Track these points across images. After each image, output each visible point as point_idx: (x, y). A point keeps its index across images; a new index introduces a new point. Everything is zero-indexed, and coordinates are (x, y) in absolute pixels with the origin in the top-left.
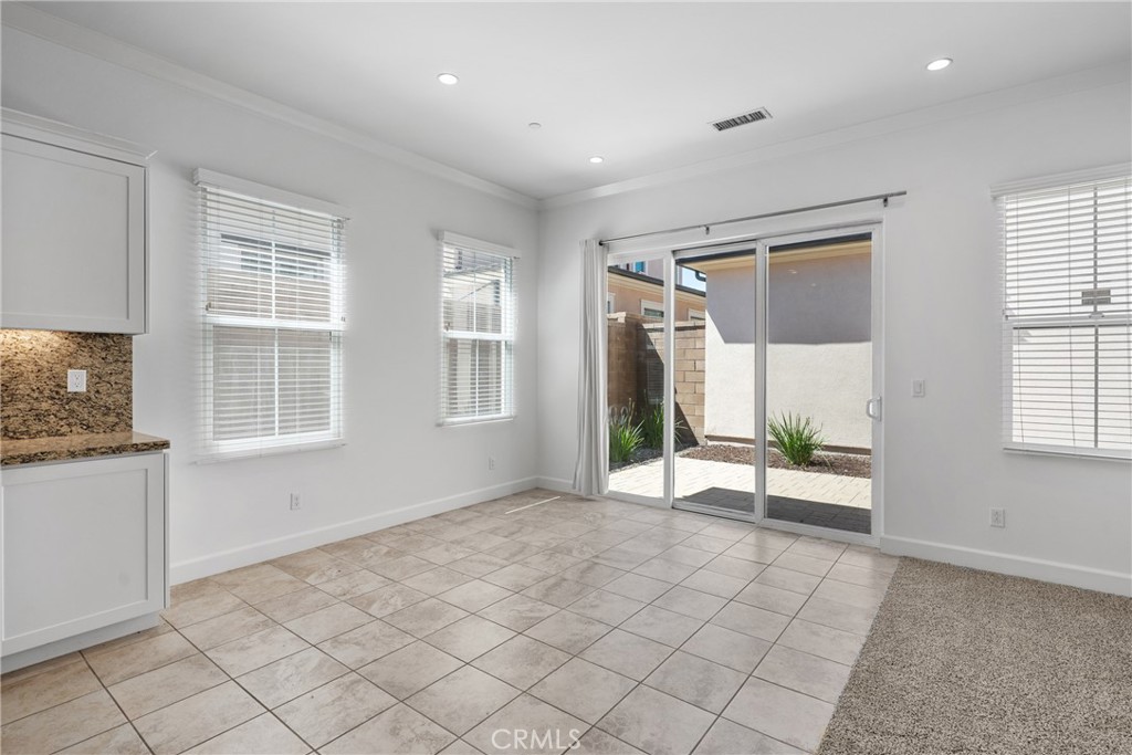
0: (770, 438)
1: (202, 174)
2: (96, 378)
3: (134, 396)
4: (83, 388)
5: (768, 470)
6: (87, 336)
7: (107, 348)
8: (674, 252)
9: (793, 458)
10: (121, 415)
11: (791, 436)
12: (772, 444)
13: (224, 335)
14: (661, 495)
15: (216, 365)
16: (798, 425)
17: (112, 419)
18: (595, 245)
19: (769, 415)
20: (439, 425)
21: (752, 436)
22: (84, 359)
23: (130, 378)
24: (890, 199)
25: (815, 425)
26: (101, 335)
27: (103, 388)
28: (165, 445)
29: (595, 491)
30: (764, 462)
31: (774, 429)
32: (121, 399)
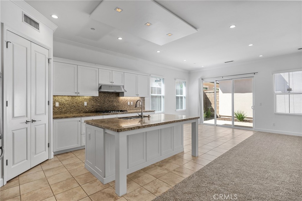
0: (235, 116)
5: (234, 122)
7: (143, 99)
8: (216, 81)
9: (240, 120)
11: (239, 115)
12: (235, 117)
13: (152, 97)
14: (214, 124)
16: (241, 112)
18: (201, 79)
19: (234, 111)
21: (231, 116)
24: (255, 74)
25: (245, 113)
28: (155, 111)
30: (233, 121)
31: (235, 114)
32: (144, 106)
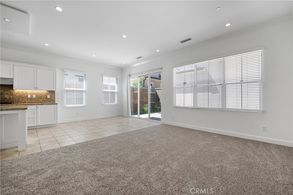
1: (64, 70)
2: (51, 96)
3: (55, 99)
4: (49, 97)
6: (50, 91)
7: (52, 93)
8: (139, 77)
10: (54, 101)
13: (67, 91)
15: (66, 95)
17: (53, 101)
18: (128, 75)
20: (102, 105)
22: (49, 94)
23: (55, 96)
26: (51, 91)
27: (52, 97)
28: (57, 104)
29: (128, 116)
32: (54, 99)
